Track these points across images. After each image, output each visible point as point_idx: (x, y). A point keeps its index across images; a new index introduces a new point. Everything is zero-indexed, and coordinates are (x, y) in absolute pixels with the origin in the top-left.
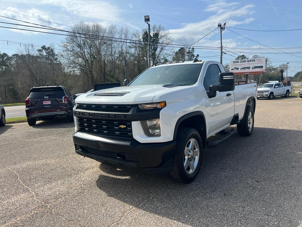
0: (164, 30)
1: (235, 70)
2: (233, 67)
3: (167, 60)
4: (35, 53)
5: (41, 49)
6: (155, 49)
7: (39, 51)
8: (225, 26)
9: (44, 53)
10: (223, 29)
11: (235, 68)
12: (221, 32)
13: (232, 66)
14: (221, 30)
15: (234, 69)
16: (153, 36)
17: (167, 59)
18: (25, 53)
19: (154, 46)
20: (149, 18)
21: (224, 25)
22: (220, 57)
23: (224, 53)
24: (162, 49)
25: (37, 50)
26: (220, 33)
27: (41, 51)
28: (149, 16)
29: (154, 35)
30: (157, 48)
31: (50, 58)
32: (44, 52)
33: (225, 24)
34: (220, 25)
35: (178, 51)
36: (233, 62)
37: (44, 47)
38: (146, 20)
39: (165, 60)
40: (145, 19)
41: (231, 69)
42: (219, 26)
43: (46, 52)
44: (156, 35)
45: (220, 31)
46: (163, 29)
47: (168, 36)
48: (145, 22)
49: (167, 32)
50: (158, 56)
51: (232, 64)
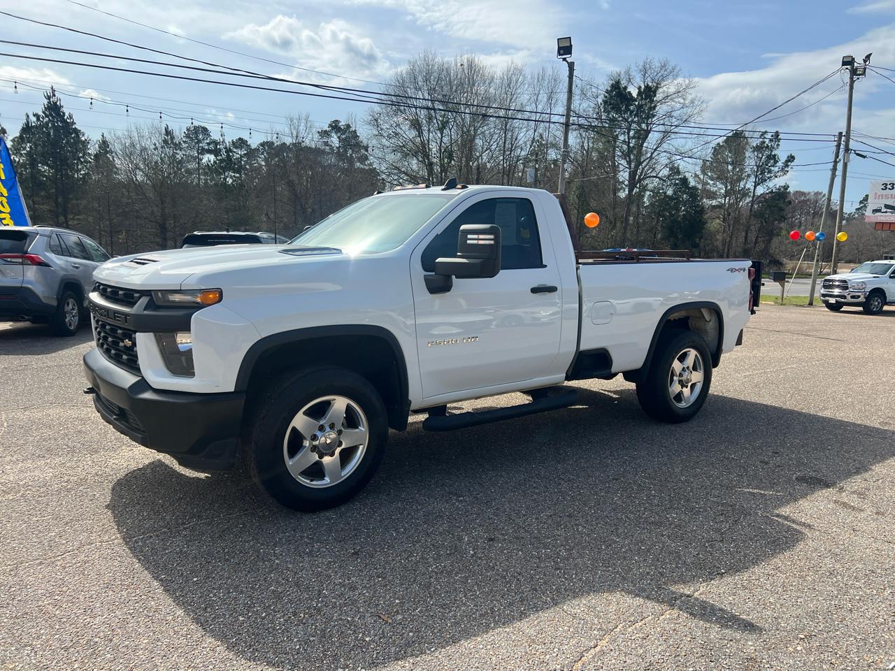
0: (675, 77)
1: (886, 212)
2: (880, 204)
3: (678, 168)
4: (311, 140)
5: (328, 129)
6: (643, 135)
7: (324, 134)
8: (867, 63)
9: (335, 140)
10: (860, 75)
11: (887, 206)
12: (852, 82)
13: (875, 198)
14: (851, 78)
15: (884, 210)
16: (637, 95)
17: (678, 165)
18: (288, 141)
19: (639, 124)
20: (571, 46)
21: (865, 61)
22: (831, 167)
23: (858, 155)
24: (666, 134)
25: (319, 132)
26: (848, 88)
27: (328, 135)
28: (570, 38)
29: (640, 93)
30: (648, 132)
31: (348, 155)
32: (335, 137)
33: (868, 57)
34: (850, 60)
35: (721, 144)
36: (883, 187)
37: (335, 126)
38: (562, 52)
39: (671, 169)
40: (560, 48)
41: (874, 211)
42: (844, 63)
43: (339, 138)
44: (649, 93)
45: (847, 80)
46: (674, 73)
47: (690, 94)
48: (559, 57)
49: (687, 81)
50: (651, 158)
51: (876, 194)
